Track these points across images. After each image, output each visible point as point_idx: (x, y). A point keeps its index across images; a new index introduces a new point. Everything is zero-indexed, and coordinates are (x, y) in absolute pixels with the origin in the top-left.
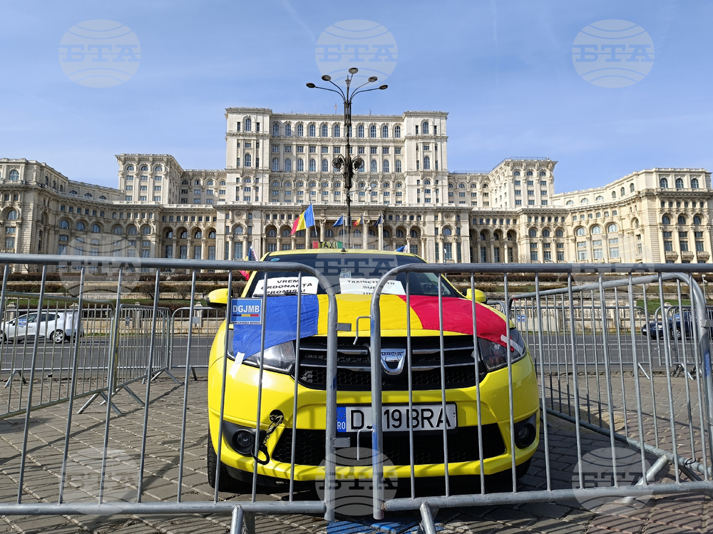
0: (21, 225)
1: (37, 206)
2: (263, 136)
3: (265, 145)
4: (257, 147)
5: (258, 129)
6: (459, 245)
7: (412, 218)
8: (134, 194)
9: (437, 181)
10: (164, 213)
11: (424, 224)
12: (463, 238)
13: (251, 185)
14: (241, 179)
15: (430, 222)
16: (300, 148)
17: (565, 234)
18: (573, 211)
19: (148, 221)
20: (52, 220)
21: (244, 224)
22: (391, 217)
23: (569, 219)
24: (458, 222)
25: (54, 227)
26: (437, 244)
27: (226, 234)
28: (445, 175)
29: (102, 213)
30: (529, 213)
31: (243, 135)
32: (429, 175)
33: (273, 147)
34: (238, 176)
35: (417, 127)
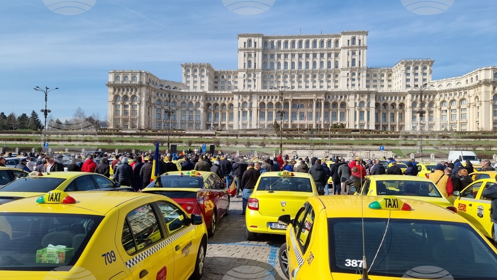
0: (140, 104)
1: (146, 94)
2: (258, 50)
3: (260, 55)
4: (255, 56)
5: (255, 46)
6: (368, 112)
7: (341, 97)
8: (191, 85)
9: (359, 74)
10: (206, 96)
11: (349, 100)
12: (371, 108)
13: (251, 78)
14: (246, 75)
15: (352, 100)
16: (279, 56)
17: (434, 106)
18: (441, 92)
19: (199, 100)
20: (153, 101)
21: (248, 101)
22: (329, 97)
23: (437, 96)
24: (368, 99)
25: (154, 104)
26: (355, 112)
27: (239, 107)
28: (365, 70)
29: (176, 96)
30: (412, 93)
31: (247, 50)
32: (355, 70)
33: (264, 56)
34: (245, 73)
35: (349, 41)
